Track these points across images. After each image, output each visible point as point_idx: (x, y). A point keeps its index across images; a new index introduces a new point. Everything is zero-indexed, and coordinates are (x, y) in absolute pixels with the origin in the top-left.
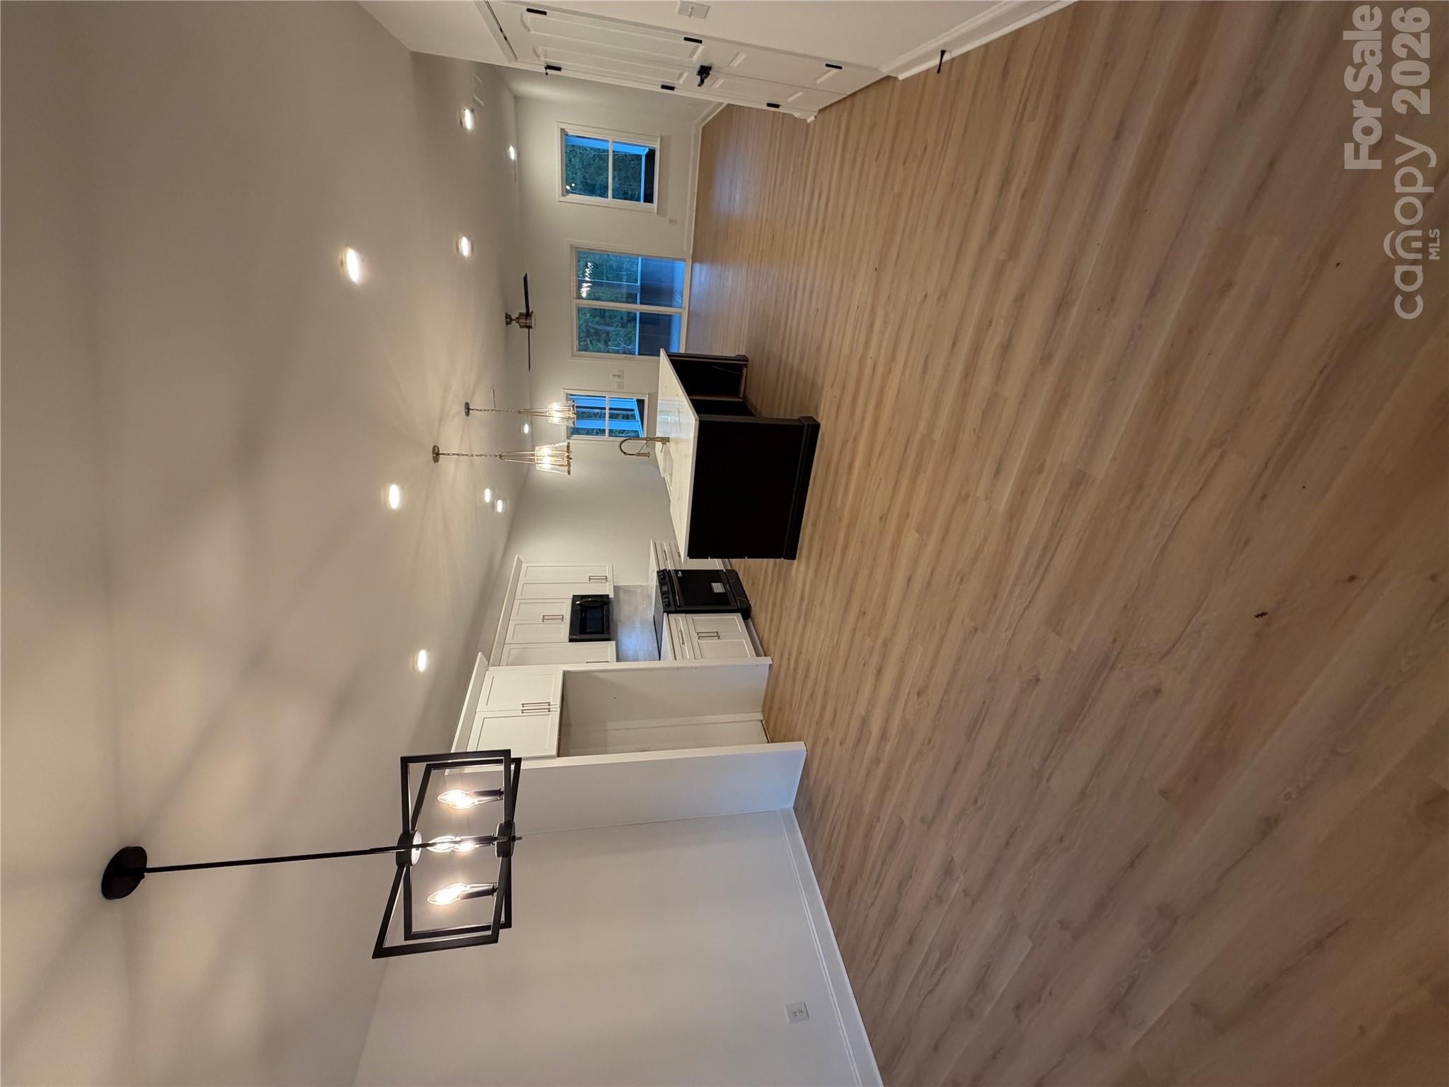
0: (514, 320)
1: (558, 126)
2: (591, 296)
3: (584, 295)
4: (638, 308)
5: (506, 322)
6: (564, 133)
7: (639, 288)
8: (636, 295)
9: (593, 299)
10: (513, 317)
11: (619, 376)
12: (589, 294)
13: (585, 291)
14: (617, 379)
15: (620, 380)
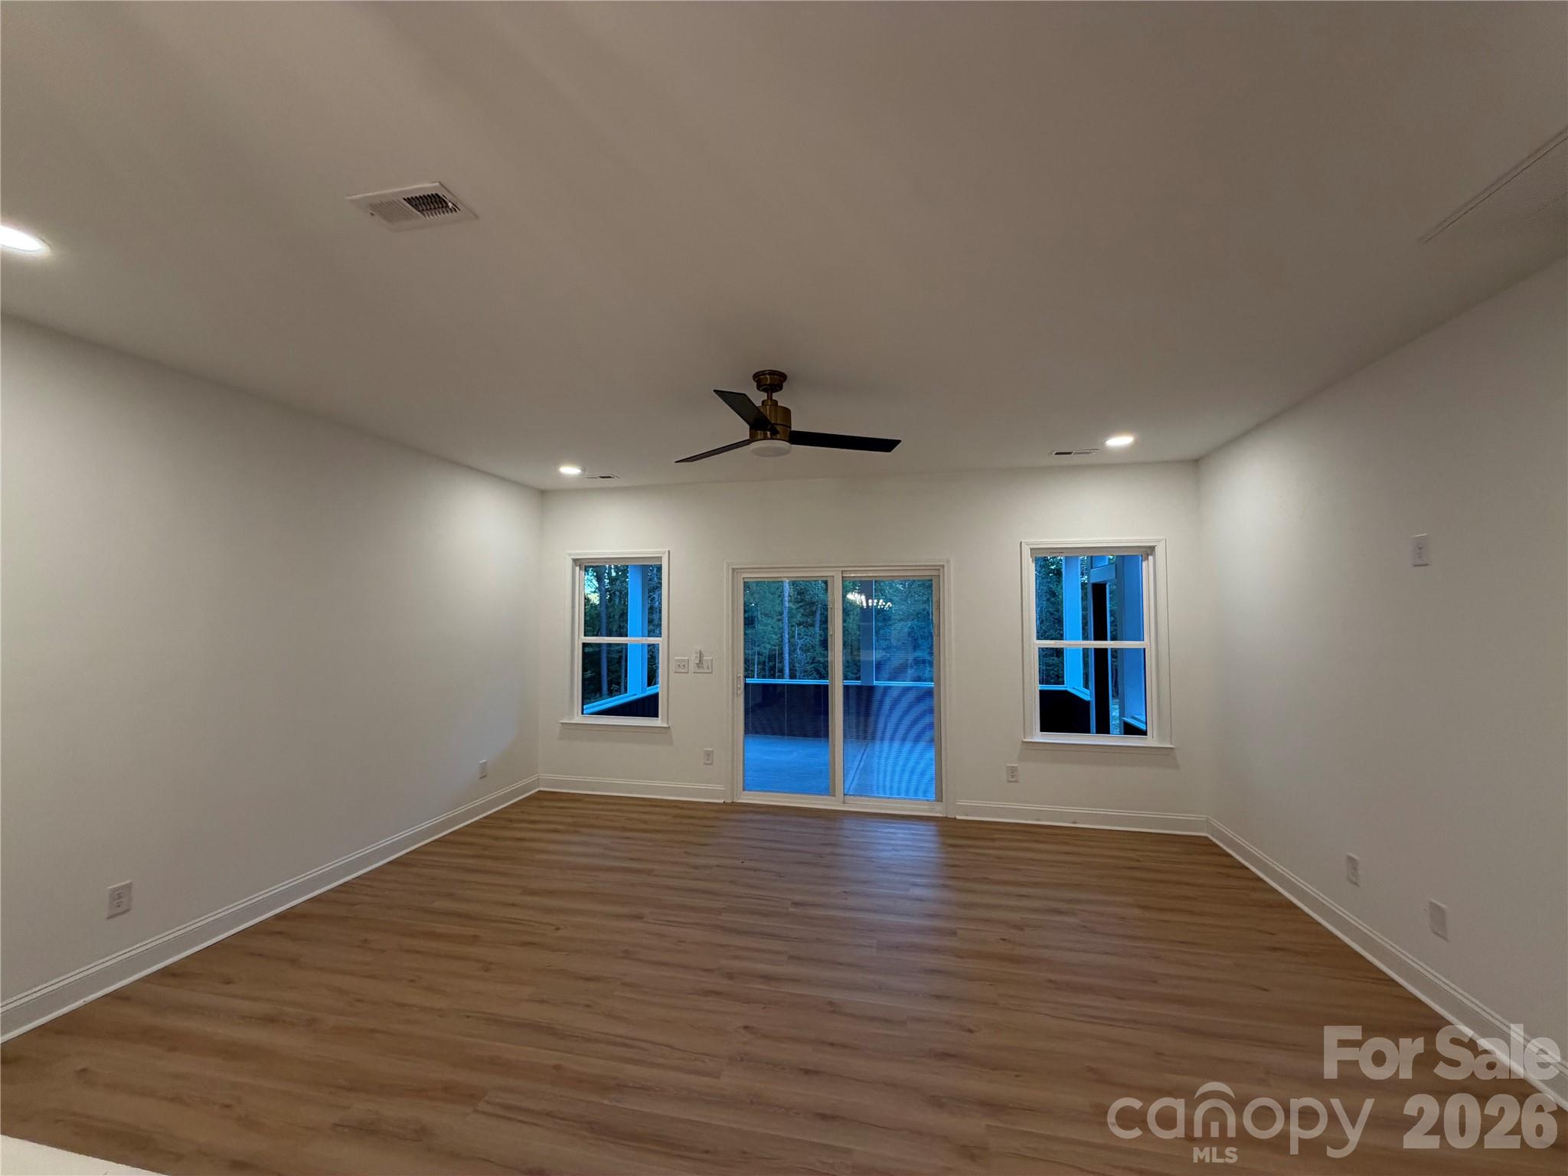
0: (770, 397)
1: (1159, 541)
2: (848, 609)
3: (850, 596)
4: (837, 684)
5: (763, 373)
6: (1150, 550)
7: (870, 685)
8: (858, 679)
9: (844, 610)
10: (775, 396)
11: (700, 664)
12: (852, 604)
13: (856, 598)
14: (694, 660)
15: (692, 667)
